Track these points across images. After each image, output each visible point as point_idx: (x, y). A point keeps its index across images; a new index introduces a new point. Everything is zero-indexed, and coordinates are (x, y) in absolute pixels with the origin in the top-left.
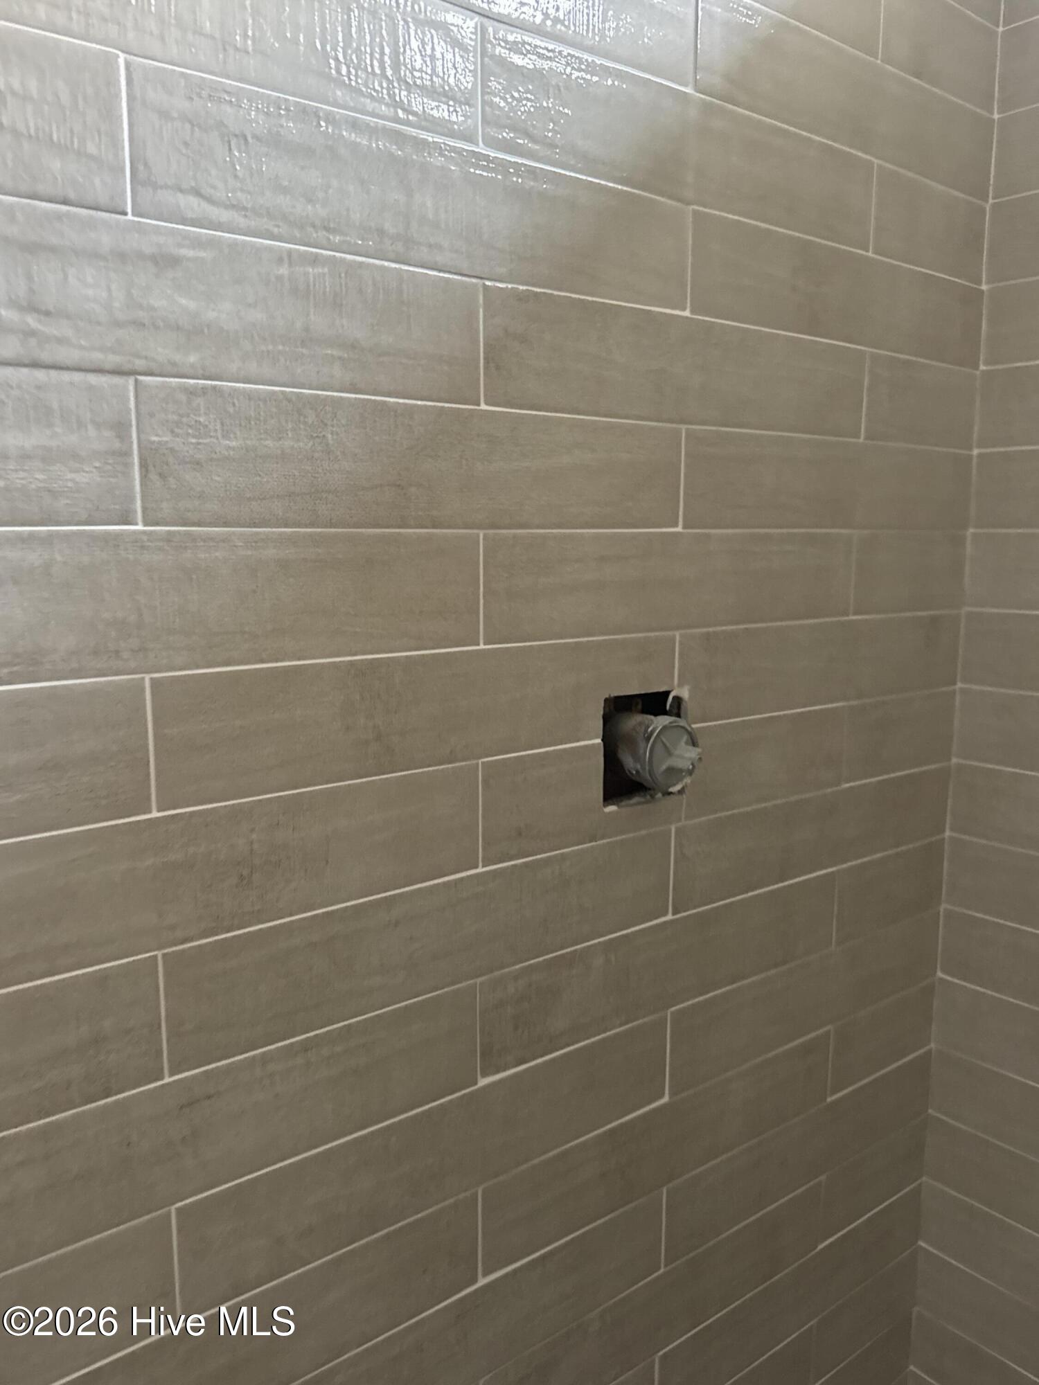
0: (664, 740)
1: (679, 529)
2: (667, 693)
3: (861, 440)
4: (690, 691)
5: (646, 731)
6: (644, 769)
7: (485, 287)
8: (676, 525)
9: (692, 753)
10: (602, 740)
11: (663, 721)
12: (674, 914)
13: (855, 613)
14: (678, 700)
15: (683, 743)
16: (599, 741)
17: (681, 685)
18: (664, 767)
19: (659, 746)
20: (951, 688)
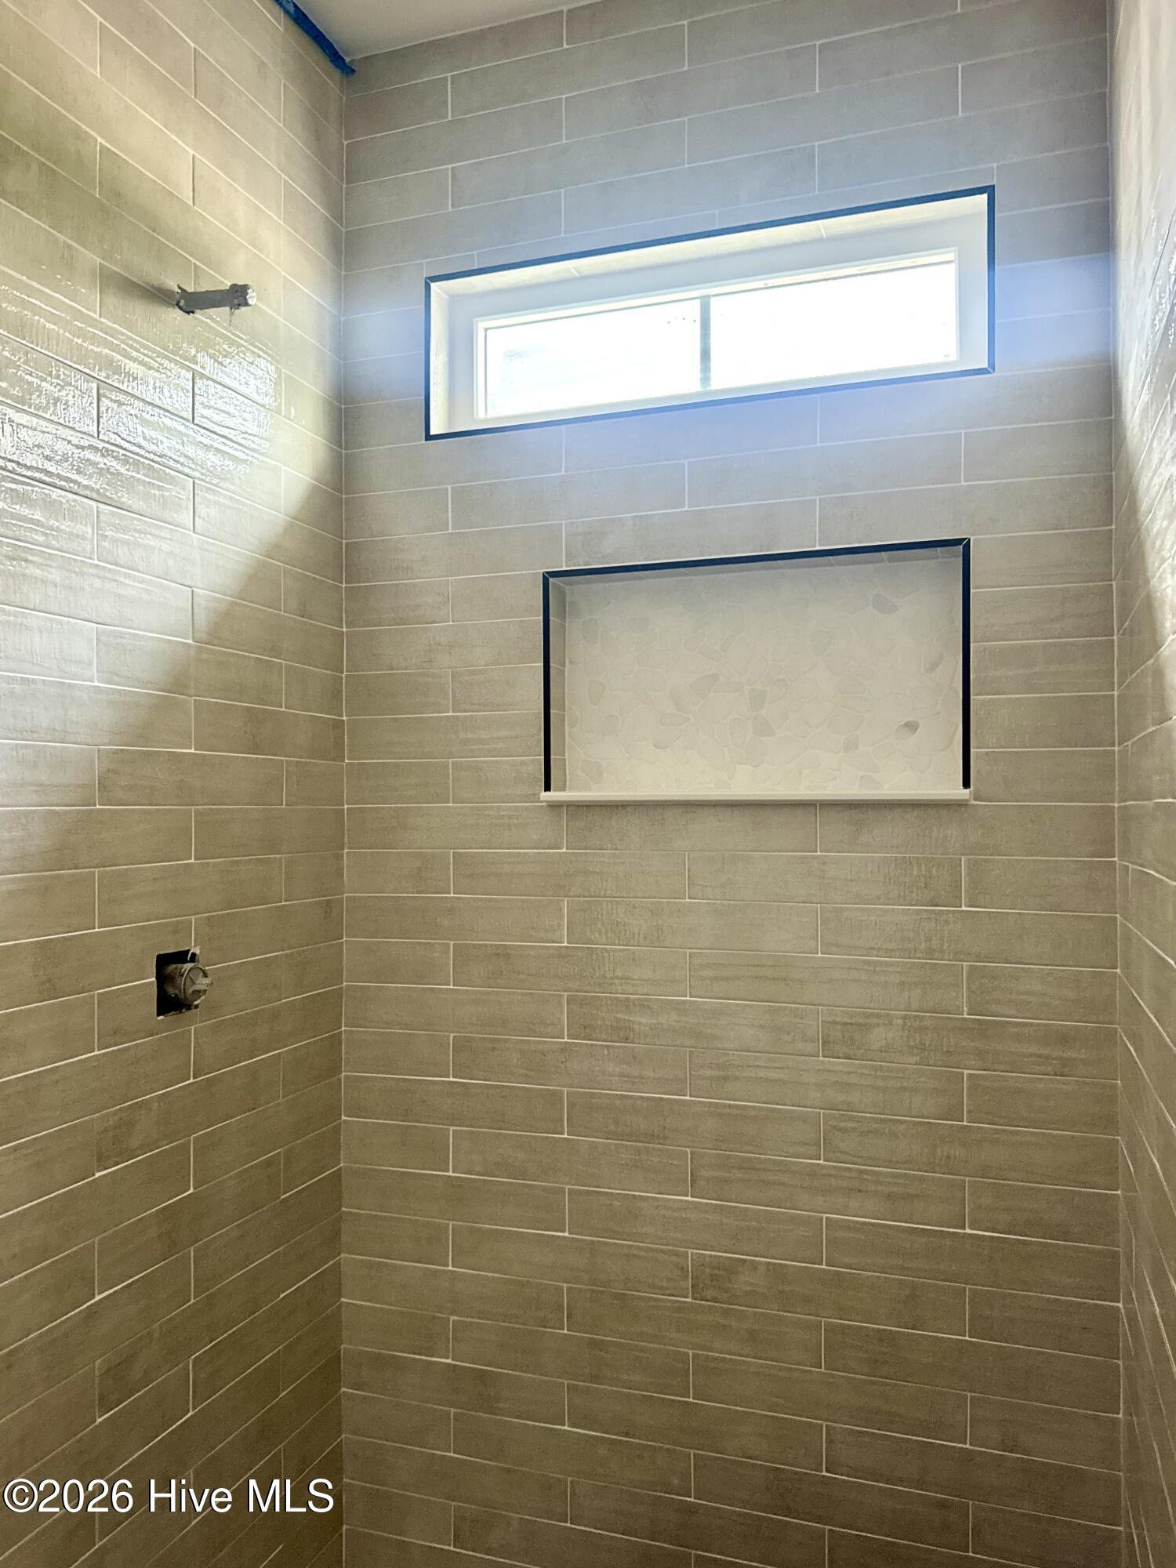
0: (191, 976)
1: (192, 861)
2: (189, 951)
3: (284, 806)
4: (201, 949)
5: (180, 972)
6: (180, 992)
7: (99, 750)
8: (191, 859)
9: (207, 981)
10: (156, 978)
11: (189, 966)
12: (194, 1079)
13: (286, 901)
14: (194, 955)
15: (200, 976)
16: (154, 979)
17: (195, 946)
18: (191, 991)
19: (188, 979)
20: (341, 941)
